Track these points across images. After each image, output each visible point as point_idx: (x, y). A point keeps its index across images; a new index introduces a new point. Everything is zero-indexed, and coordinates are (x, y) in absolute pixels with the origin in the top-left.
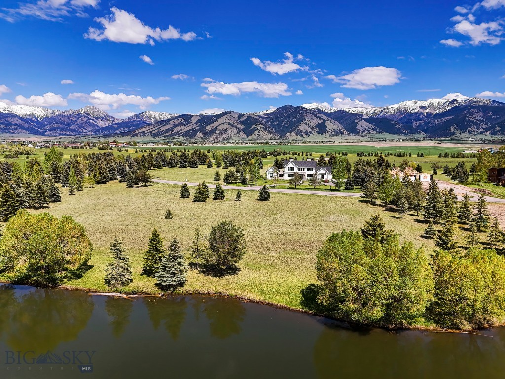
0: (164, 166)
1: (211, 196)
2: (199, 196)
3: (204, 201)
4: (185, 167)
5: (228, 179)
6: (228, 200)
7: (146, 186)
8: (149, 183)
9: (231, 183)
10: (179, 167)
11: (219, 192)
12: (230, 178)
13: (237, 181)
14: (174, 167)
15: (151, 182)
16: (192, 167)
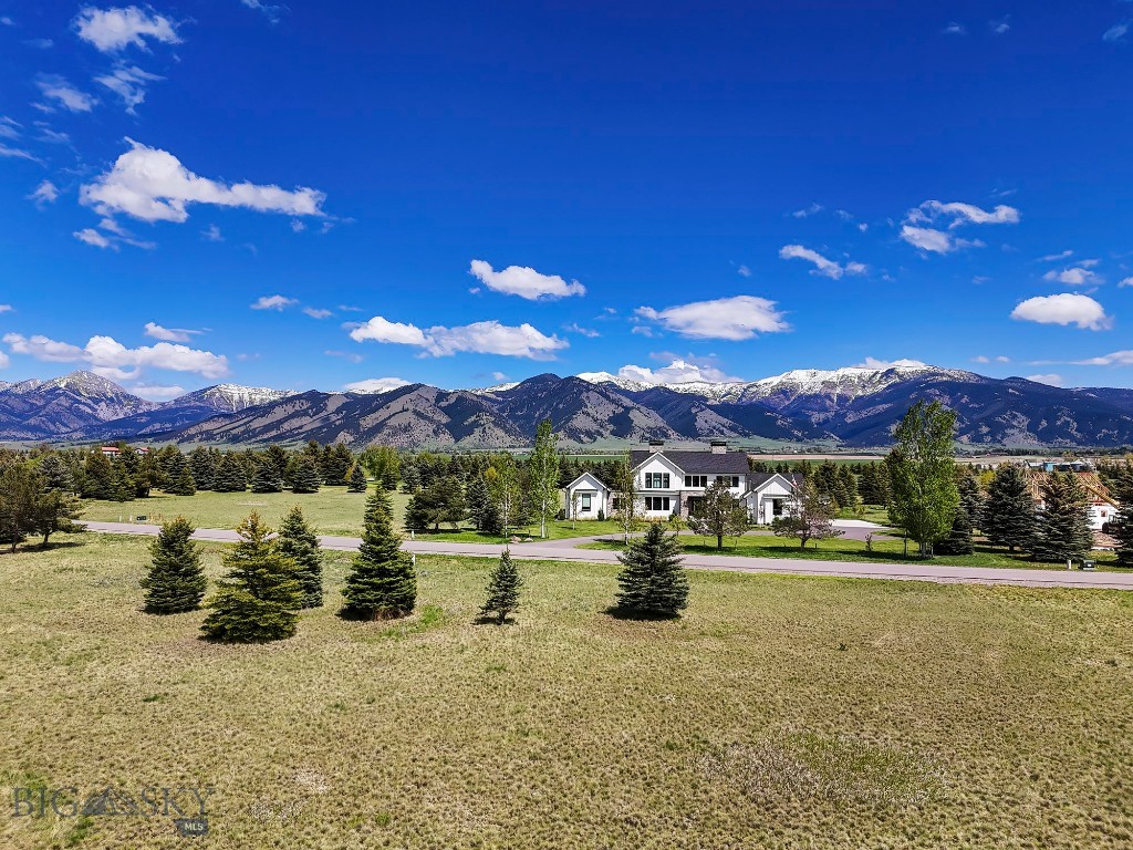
0: (201, 486)
1: (334, 596)
2: (246, 596)
3: (277, 633)
4: (272, 490)
5: (425, 516)
6: (433, 618)
7: (45, 547)
8: (55, 537)
9: (436, 531)
10: (257, 491)
11: (383, 573)
12: (431, 512)
13: (460, 525)
14: (236, 490)
15: (68, 529)
16: (296, 491)
